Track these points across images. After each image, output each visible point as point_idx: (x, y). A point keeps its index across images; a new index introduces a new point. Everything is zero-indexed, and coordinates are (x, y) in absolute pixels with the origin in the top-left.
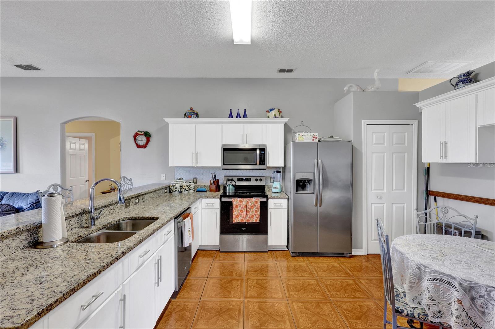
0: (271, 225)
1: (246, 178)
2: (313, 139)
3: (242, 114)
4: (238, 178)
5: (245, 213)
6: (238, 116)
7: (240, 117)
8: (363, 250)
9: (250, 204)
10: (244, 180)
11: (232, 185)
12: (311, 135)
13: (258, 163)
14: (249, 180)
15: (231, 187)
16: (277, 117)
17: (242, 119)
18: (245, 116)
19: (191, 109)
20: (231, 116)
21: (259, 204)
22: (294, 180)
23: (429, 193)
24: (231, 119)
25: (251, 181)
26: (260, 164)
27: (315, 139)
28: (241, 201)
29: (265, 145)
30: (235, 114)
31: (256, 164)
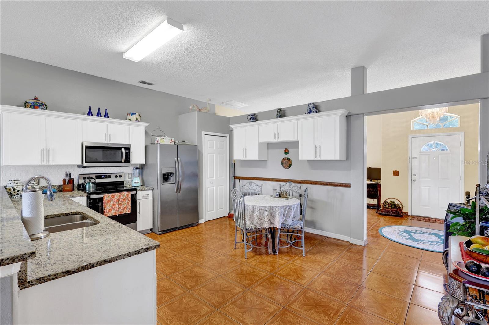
0: (139, 214)
1: (104, 175)
2: (171, 142)
3: (103, 113)
4: (96, 176)
5: (117, 206)
6: (99, 114)
7: (101, 116)
8: (203, 219)
9: (122, 197)
10: (103, 177)
11: (92, 183)
12: (169, 139)
13: (123, 160)
14: (109, 177)
15: (91, 185)
16: (138, 121)
17: (102, 119)
18: (106, 115)
19: (36, 99)
20: (90, 113)
21: (130, 196)
22: (160, 174)
23: (235, 178)
24: (90, 117)
25: (110, 178)
26: (125, 162)
27: (172, 142)
28: (113, 196)
29: (130, 145)
30: (95, 112)
31: (121, 162)
